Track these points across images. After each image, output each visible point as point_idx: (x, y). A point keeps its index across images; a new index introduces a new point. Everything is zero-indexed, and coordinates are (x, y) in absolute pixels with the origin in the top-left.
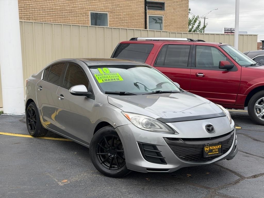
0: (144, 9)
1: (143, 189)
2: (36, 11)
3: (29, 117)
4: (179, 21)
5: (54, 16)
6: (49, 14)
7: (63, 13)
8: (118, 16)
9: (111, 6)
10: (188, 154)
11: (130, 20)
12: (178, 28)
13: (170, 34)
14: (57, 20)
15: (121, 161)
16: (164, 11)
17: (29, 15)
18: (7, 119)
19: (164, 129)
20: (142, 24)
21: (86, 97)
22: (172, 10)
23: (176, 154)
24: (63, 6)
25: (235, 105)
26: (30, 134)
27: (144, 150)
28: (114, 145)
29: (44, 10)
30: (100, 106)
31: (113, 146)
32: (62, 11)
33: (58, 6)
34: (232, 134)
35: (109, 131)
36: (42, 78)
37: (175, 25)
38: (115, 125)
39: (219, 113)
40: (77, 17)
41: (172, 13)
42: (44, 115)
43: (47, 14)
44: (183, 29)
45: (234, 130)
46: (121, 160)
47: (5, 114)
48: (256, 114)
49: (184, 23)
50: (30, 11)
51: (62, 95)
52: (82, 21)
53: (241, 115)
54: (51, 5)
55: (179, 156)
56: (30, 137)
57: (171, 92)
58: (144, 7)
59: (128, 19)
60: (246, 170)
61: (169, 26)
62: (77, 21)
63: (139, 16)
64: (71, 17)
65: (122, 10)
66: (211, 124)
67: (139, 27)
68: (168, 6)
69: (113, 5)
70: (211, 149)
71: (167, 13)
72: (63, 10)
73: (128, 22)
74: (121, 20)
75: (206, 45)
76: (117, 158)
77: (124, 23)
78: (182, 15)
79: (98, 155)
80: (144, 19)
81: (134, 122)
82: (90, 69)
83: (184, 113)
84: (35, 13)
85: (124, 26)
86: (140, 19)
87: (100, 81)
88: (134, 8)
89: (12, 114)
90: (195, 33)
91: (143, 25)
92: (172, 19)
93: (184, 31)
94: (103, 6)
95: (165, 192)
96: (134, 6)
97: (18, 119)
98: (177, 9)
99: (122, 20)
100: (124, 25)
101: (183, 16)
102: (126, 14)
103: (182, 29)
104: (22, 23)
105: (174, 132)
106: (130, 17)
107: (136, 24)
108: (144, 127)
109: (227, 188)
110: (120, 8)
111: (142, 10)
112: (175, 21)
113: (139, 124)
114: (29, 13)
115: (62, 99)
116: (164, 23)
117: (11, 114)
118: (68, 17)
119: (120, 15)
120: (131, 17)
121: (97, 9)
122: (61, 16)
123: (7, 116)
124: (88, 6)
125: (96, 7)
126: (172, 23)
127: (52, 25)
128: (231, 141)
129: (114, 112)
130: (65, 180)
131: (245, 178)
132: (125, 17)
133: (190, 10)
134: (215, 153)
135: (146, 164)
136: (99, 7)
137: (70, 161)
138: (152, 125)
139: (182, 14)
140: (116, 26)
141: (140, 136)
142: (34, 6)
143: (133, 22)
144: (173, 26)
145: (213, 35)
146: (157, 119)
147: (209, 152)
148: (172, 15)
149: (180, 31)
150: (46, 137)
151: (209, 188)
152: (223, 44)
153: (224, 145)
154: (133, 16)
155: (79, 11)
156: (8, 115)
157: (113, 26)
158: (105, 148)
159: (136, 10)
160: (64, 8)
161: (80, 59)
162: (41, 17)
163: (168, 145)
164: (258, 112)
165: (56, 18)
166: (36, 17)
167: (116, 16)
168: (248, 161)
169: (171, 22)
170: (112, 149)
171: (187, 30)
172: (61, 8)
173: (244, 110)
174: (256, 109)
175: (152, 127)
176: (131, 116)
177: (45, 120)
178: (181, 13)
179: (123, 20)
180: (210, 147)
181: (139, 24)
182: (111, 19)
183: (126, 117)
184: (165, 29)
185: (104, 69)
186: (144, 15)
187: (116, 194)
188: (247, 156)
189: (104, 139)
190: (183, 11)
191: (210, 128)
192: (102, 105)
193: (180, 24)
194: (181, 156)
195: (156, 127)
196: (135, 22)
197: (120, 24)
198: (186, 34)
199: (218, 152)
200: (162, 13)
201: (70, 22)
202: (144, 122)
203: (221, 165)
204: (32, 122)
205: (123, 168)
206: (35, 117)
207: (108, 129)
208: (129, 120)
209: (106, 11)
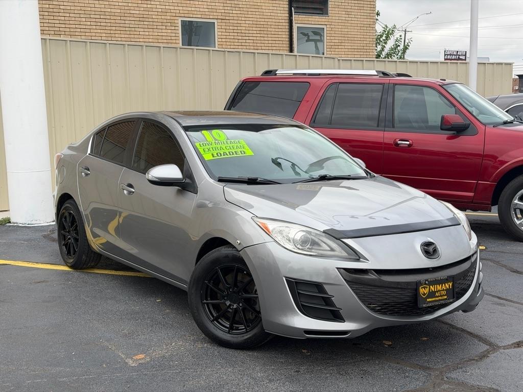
0: (287, 12)
1: (297, 371)
2: (73, 19)
3: (64, 230)
4: (356, 36)
5: (109, 28)
6: (99, 24)
7: (126, 22)
8: (236, 28)
9: (221, 8)
10: (387, 301)
11: (259, 35)
12: (355, 50)
13: (341, 62)
14: (113, 35)
15: (251, 316)
16: (327, 18)
17: (59, 25)
18: (18, 233)
19: (339, 251)
20: (284, 42)
21: (179, 189)
22: (343, 16)
23: (362, 302)
24: (126, 8)
25: (472, 202)
26: (66, 264)
27: (299, 293)
28: (238, 284)
29: (88, 16)
30: (207, 206)
31: (235, 285)
32: (125, 18)
33: (116, 7)
34: (473, 259)
35: (227, 256)
36: (89, 152)
37: (349, 44)
38: (240, 244)
39: (448, 219)
40: (155, 30)
41: (343, 21)
42: (94, 225)
43: (95, 24)
44: (364, 53)
45: (476, 252)
46: (252, 313)
47: (14, 223)
48: (515, 219)
49: (368, 40)
50: (59, 18)
51: (130, 186)
52: (163, 38)
53: (484, 222)
54: (103, 6)
55: (369, 304)
56: (66, 268)
57: (350, 177)
58: (287, 9)
59: (255, 32)
60: (500, 332)
61: (337, 47)
62: (155, 37)
63: (277, 27)
64: (142, 30)
65: (244, 16)
66: (432, 241)
67: (277, 48)
68: (335, 6)
69: (225, 5)
70: (432, 290)
71: (334, 21)
72: (126, 15)
73: (255, 38)
74: (242, 35)
75: (415, 83)
76: (244, 310)
77: (247, 41)
78: (363, 25)
79: (206, 305)
80: (287, 33)
81: (279, 238)
82: (187, 132)
83: (374, 219)
84: (71, 22)
85: (248, 47)
86: (280, 33)
87: (208, 157)
88: (267, 11)
89: (28, 224)
90: (388, 60)
91: (285, 45)
92: (343, 33)
93: (368, 56)
94: (205, 7)
95: (341, 377)
96: (268, 8)
97: (41, 234)
98: (353, 13)
99: (244, 35)
100: (248, 44)
101: (365, 26)
102: (251, 22)
103: (362, 53)
104: (46, 42)
105: (358, 257)
106: (259, 29)
107: (272, 42)
108: (299, 249)
109: (464, 369)
110: (239, 12)
111: (284, 15)
112: (350, 36)
113: (288, 241)
114: (58, 22)
115: (130, 192)
116: (328, 41)
117: (25, 224)
118: (136, 29)
119: (239, 25)
120: (262, 29)
121: (194, 13)
122: (122, 29)
123: (18, 228)
124: (176, 8)
125: (193, 9)
126: (343, 41)
127: (105, 46)
128: (472, 274)
129: (237, 217)
130: (140, 355)
131: (499, 347)
132: (249, 29)
133: (378, 14)
134: (440, 298)
135: (302, 322)
136: (198, 9)
137: (148, 318)
138: (314, 243)
139: (362, 22)
140: (232, 47)
141: (290, 265)
142: (69, 8)
143: (266, 39)
144: (346, 47)
145: (425, 64)
146: (324, 232)
147: (429, 297)
148: (343, 24)
149: (359, 56)
150: (98, 268)
151: (429, 368)
152: (447, 81)
153: (458, 282)
154: (265, 26)
155: (157, 17)
156: (20, 225)
157: (226, 46)
158: (220, 290)
159: (272, 14)
160: (128, 12)
161: (166, 113)
162: (82, 30)
163: (348, 284)
164: (518, 216)
165: (112, 32)
166: (72, 30)
167: (231, 28)
168: (504, 313)
169: (340, 38)
170: (234, 292)
171: (373, 53)
172: (122, 11)
173: (490, 211)
174: (515, 210)
175: (314, 247)
176: (271, 225)
177: (95, 236)
178: (362, 20)
179: (247, 35)
180: (431, 286)
181: (277, 42)
182: (223, 34)
183: (260, 227)
184: (330, 53)
185: (215, 132)
186: (287, 24)
187: (244, 383)
188: (500, 304)
189: (217, 272)
190: (366, 17)
191: (431, 249)
192: (212, 204)
193: (359, 42)
194: (373, 304)
195: (322, 248)
196: (270, 39)
197: (240, 44)
198: (372, 62)
199: (446, 297)
200: (323, 20)
201: (141, 40)
202: (299, 239)
203: (450, 322)
204: (69, 239)
205: (255, 331)
206: (76, 229)
207: (226, 252)
208: (268, 235)
209: (211, 17)
